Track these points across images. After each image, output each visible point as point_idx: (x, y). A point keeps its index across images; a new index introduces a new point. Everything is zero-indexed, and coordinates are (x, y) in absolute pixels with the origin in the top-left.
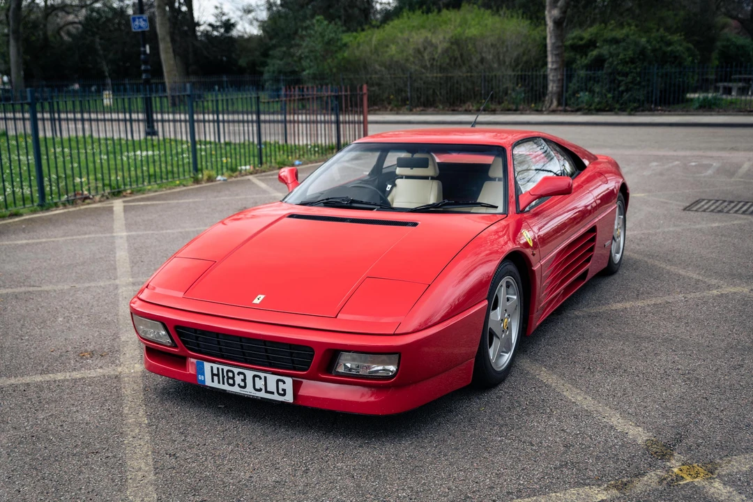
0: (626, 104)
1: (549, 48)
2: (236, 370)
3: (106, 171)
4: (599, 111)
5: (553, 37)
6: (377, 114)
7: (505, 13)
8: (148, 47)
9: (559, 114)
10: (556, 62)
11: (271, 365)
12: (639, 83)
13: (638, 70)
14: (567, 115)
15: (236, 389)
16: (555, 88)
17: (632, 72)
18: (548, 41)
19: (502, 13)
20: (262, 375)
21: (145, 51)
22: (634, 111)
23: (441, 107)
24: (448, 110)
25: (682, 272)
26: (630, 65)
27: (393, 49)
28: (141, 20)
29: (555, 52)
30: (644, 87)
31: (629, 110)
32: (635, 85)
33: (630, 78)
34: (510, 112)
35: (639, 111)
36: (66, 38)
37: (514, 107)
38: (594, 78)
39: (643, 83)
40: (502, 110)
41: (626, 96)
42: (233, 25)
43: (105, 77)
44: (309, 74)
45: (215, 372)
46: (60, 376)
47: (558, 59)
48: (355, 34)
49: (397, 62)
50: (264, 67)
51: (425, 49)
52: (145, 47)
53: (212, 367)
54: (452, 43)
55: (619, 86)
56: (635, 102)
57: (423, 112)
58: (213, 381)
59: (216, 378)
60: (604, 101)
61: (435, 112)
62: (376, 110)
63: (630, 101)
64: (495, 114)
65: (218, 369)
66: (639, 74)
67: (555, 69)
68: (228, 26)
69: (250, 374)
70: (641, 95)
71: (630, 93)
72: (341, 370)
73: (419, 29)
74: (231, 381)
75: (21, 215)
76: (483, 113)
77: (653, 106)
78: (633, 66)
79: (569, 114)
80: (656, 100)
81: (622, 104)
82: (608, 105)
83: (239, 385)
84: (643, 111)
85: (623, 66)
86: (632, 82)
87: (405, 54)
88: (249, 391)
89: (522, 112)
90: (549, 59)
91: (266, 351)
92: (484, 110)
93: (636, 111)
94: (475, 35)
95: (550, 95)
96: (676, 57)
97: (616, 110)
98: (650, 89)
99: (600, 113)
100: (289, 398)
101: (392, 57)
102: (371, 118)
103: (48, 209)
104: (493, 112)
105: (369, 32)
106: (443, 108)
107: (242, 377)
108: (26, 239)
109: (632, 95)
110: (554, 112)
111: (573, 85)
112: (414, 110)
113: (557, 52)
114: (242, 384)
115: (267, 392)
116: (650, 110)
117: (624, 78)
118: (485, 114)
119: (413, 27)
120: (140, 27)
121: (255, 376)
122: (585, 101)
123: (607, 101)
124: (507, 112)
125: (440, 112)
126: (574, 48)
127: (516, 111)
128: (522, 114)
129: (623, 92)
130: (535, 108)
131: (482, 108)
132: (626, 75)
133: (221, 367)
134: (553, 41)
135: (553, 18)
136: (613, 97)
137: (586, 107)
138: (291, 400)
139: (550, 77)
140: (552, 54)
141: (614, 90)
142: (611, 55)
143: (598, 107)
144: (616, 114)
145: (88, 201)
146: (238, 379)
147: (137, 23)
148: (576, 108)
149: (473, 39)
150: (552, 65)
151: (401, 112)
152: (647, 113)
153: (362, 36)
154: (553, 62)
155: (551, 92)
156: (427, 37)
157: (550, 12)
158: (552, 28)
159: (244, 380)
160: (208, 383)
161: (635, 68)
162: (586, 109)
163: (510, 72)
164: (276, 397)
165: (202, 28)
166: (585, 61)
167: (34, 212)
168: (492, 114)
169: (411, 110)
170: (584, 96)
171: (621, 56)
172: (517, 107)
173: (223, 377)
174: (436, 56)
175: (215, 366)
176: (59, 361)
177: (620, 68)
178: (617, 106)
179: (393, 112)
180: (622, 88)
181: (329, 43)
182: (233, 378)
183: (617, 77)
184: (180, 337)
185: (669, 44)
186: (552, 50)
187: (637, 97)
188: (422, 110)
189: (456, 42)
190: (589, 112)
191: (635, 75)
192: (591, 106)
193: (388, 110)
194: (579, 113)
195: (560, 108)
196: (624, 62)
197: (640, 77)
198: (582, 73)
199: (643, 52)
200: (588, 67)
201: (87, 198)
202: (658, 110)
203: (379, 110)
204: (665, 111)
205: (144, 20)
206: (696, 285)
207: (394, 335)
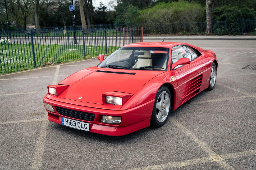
0: (233, 32)
1: (207, 14)
2: (73, 121)
3: (58, 55)
4: (223, 35)
5: (208, 10)
6: (150, 36)
7: (193, 2)
8: (75, 16)
9: (210, 36)
10: (209, 18)
11: (83, 119)
12: (238, 25)
13: (237, 21)
14: (212, 36)
15: (73, 127)
16: (209, 27)
17: (235, 22)
18: (207, 11)
19: (192, 2)
20: (80, 122)
21: (74, 17)
22: (235, 35)
23: (170, 34)
24: (173, 35)
25: (235, 90)
26: (234, 19)
27: (155, 15)
28: (72, 7)
29: (209, 15)
30: (239, 26)
31: (234, 34)
32: (236, 26)
33: (234, 24)
34: (193, 35)
35: (237, 35)
36: (53, 13)
37: (195, 34)
38: (222, 24)
39: (239, 25)
40: (191, 35)
41: (233, 29)
42: (106, 8)
43: (64, 25)
44: (127, 23)
45: (67, 121)
46: (24, 121)
47: (210, 17)
48: (143, 10)
49: (156, 19)
50: (115, 21)
51: (166, 14)
52: (74, 16)
53: (66, 119)
54: (174, 13)
55: (230, 26)
56: (236, 32)
57: (164, 36)
58: (66, 124)
59: (67, 123)
60: (225, 31)
61: (168, 36)
62: (149, 35)
63: (234, 31)
64: (188, 36)
65: (68, 120)
66: (238, 22)
67: (209, 21)
68: (104, 8)
69: (77, 122)
70: (238, 29)
71: (234, 29)
72: (104, 121)
73: (163, 8)
74: (71, 124)
75: (28, 70)
76: (184, 35)
77: (242, 33)
78: (235, 19)
79: (213, 36)
80: (243, 31)
81: (231, 32)
82: (227, 33)
83: (74, 125)
84: (239, 34)
85: (232, 19)
86: (235, 25)
87: (159, 16)
88: (77, 127)
89: (198, 35)
90: (207, 17)
91: (81, 115)
92: (185, 35)
93: (236, 35)
94: (182, 10)
95: (207, 29)
96: (251, 16)
97: (229, 34)
98: (241, 27)
99: (224, 35)
100: (88, 130)
101: (154, 18)
102: (144, 38)
103: (36, 68)
104: (188, 35)
105: (147, 9)
106: (171, 34)
107: (74, 123)
108: (27, 77)
109: (235, 29)
110: (208, 35)
111: (215, 26)
112: (162, 35)
113: (210, 15)
114: (75, 125)
115: (82, 128)
116: (241, 34)
117: (232, 24)
118: (185, 36)
119: (162, 7)
120: (72, 9)
121: (78, 123)
122: (219, 31)
123: (226, 31)
124: (192, 35)
125: (170, 35)
126: (215, 13)
127: (195, 35)
128: (197, 36)
129: (232, 28)
130: (202, 34)
131: (184, 34)
132: (233, 22)
133: (68, 119)
134: (208, 11)
135: (208, 4)
136: (229, 30)
137: (219, 33)
138: (89, 131)
139: (207, 24)
140: (208, 16)
141: (229, 27)
142: (228, 16)
143: (223, 33)
144: (229, 36)
145: (50, 65)
146: (73, 123)
147: (71, 8)
148: (216, 34)
149: (181, 11)
150: (208, 19)
151: (157, 36)
152: (240, 35)
153: (145, 11)
154: (208, 18)
155: (208, 28)
156: (166, 11)
157: (207, 2)
158: (208, 7)
159: (75, 124)
160: (65, 124)
161: (236, 20)
162: (219, 34)
163: (194, 22)
164: (84, 129)
165: (95, 9)
166: (219, 18)
167: (32, 69)
168: (187, 36)
169: (161, 35)
170: (219, 30)
171: (231, 16)
172: (196, 34)
173: (69, 123)
174: (169, 17)
175: (67, 119)
176: (25, 116)
177: (231, 20)
178: (230, 33)
179: (155, 36)
180: (231, 27)
181: (134, 13)
182: (72, 123)
183: (230, 23)
184: (56, 110)
185: (249, 12)
186: (208, 15)
187: (237, 30)
188: (164, 35)
189: (176, 12)
190: (220, 35)
191: (236, 22)
192: (221, 33)
193: (153, 35)
194: (216, 35)
195: (210, 34)
196: (233, 18)
197: (238, 23)
198: (218, 22)
199: (239, 14)
200: (220, 20)
201: (49, 64)
202: (244, 34)
203: (150, 35)
204: (246, 34)
205: (73, 7)
206: (239, 94)
207: (120, 110)
